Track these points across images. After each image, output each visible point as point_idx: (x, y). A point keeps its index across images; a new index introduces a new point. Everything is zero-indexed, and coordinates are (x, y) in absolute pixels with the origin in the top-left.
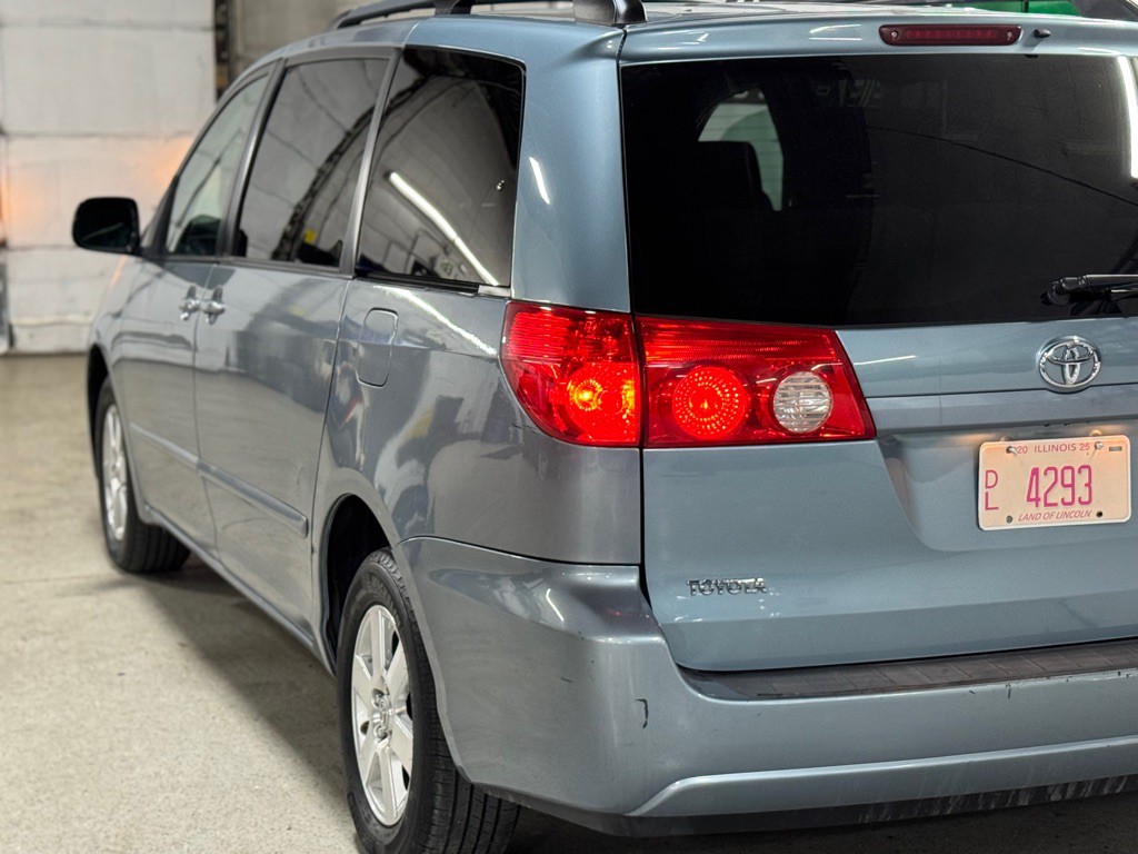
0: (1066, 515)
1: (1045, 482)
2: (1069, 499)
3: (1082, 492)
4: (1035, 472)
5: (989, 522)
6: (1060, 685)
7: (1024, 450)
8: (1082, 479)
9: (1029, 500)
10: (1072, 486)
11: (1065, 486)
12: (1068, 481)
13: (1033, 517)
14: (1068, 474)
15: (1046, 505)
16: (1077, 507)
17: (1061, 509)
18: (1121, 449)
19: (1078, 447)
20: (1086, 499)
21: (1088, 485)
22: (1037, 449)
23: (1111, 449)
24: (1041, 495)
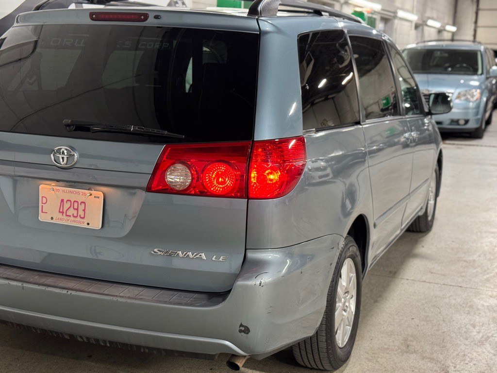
0: (74, 221)
1: (67, 205)
2: (75, 215)
3: (81, 213)
4: (62, 201)
5: (42, 217)
6: (42, 290)
7: (59, 191)
8: (81, 207)
9: (60, 212)
10: (77, 209)
11: (75, 209)
12: (76, 207)
13: (61, 219)
14: (76, 204)
15: (66, 215)
16: (78, 219)
17: (72, 218)
18: (99, 197)
19: (81, 194)
20: (82, 216)
21: (84, 210)
22: (63, 191)
23: (95, 197)
24: (65, 211)
